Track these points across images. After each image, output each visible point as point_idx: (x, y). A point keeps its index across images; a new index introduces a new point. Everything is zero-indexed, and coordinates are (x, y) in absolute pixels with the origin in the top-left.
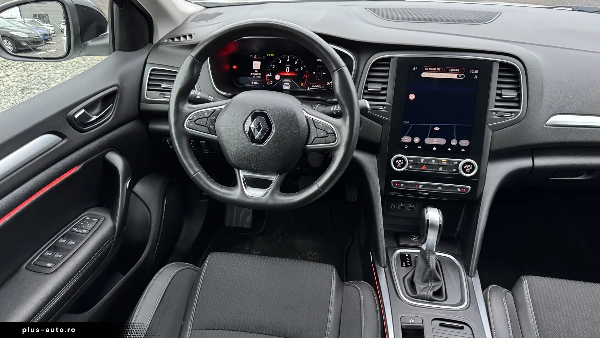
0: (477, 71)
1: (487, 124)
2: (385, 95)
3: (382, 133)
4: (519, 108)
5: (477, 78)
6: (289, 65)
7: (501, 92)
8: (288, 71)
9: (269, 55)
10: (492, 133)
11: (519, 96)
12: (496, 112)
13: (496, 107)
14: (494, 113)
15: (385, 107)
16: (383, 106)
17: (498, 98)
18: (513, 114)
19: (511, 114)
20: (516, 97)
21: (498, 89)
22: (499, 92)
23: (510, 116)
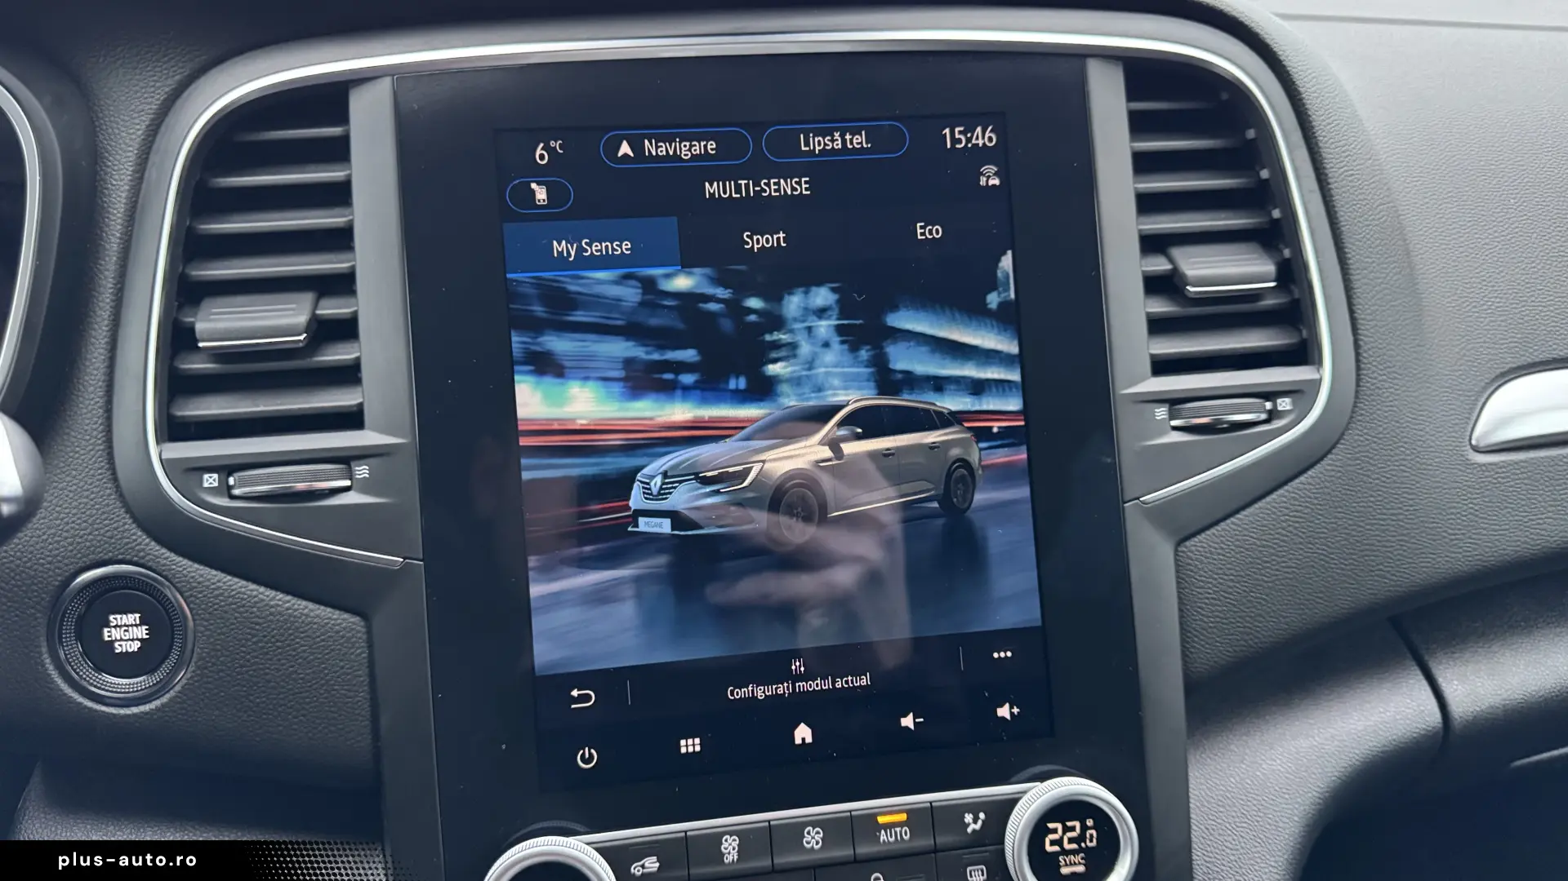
0: (984, 137)
1: (1128, 495)
2: (349, 374)
3: (372, 675)
4: (1303, 353)
5: (996, 181)
7: (1171, 260)
10: (1176, 551)
11: (1291, 273)
12: (1174, 402)
13: (1163, 366)
14: (1161, 412)
15: (362, 471)
16: (345, 459)
17: (1160, 307)
18: (1284, 404)
19: (1268, 405)
20: (1272, 284)
21: (1152, 244)
22: (1159, 265)
23: (1263, 416)
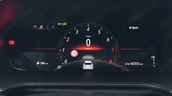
6: (90, 36)
8: (88, 44)
9: (61, 24)
